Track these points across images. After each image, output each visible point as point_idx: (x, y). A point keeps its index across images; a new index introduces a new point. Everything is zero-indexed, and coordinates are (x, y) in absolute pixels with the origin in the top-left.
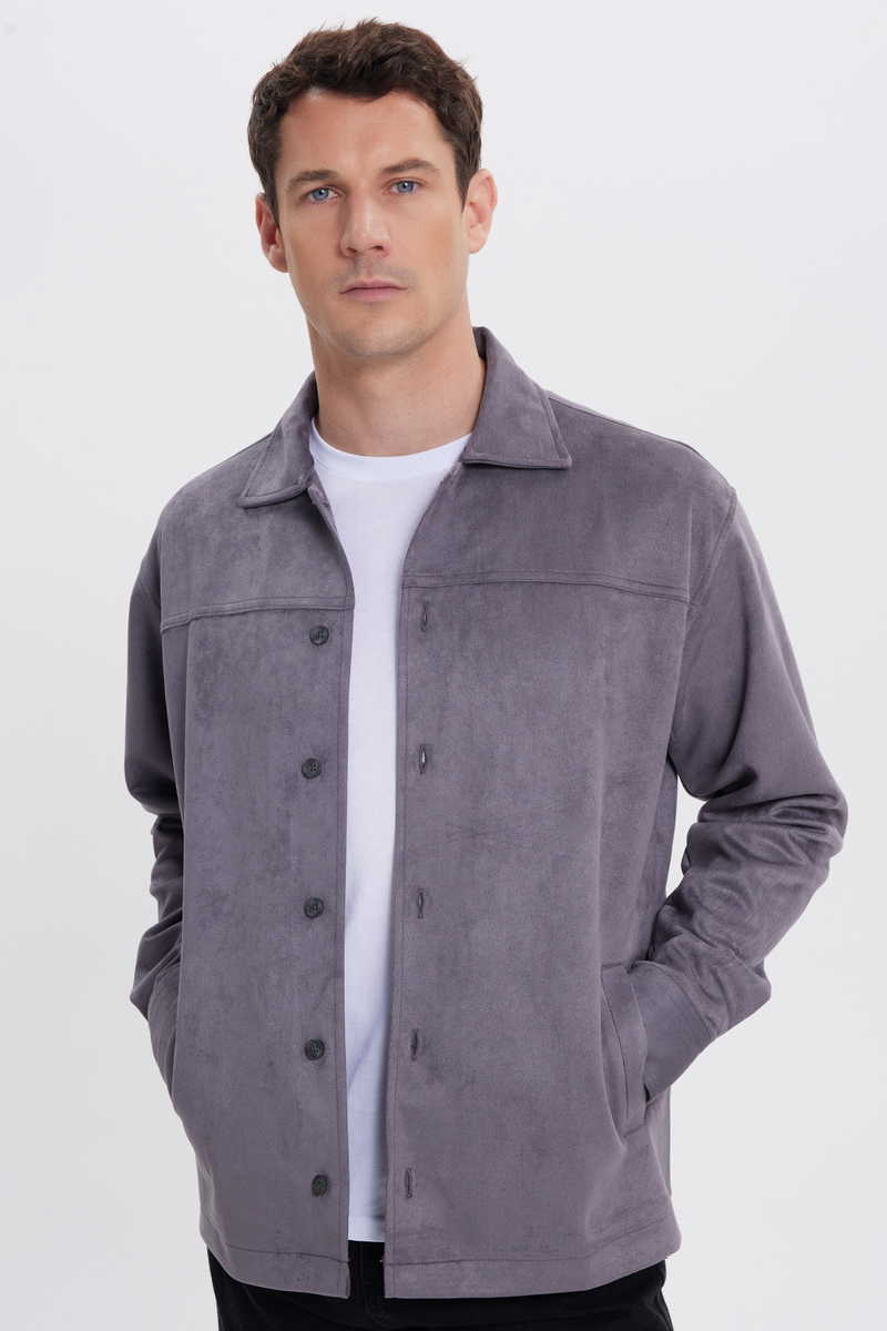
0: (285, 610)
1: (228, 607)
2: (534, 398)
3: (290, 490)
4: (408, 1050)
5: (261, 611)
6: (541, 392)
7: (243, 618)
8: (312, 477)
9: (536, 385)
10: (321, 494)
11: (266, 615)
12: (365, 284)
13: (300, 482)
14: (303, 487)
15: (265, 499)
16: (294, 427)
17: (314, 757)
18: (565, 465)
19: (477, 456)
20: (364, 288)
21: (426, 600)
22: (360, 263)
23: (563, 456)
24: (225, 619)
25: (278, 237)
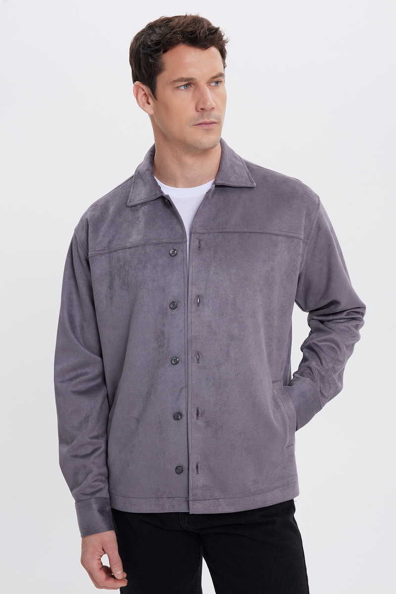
1: (128, 245)
2: (239, 160)
4: (195, 416)
5: (144, 245)
7: (136, 248)
12: (207, 122)
13: (158, 194)
14: (160, 195)
15: (139, 202)
17: (174, 301)
18: (254, 186)
19: (220, 182)
20: (206, 124)
21: (200, 238)
22: (206, 114)
23: (252, 182)
24: (127, 250)
25: (150, 101)
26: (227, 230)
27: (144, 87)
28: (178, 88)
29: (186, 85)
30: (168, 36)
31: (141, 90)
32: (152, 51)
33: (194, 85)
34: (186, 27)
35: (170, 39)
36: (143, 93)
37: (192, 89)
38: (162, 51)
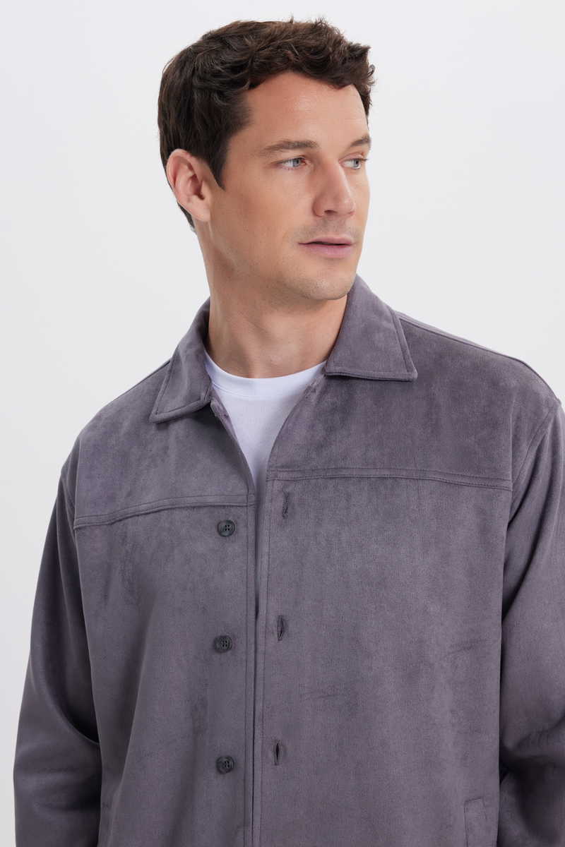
0: (194, 507)
2: (387, 319)
3: (194, 405)
5: (172, 509)
6: (392, 313)
7: (157, 515)
8: (211, 394)
9: (388, 307)
10: (221, 408)
11: (177, 512)
12: (333, 239)
13: (202, 398)
14: (206, 402)
15: (172, 414)
16: (192, 351)
17: (225, 634)
18: (412, 378)
20: (330, 244)
21: (287, 490)
22: (333, 222)
23: (409, 369)
24: (140, 519)
25: (205, 190)
26: (345, 473)
27: (193, 161)
28: (278, 164)
29: (298, 160)
30: (265, 52)
31: (186, 167)
32: (222, 83)
33: (312, 161)
34: (305, 36)
35: (268, 58)
36: (190, 174)
37: (307, 168)
38: (248, 83)
